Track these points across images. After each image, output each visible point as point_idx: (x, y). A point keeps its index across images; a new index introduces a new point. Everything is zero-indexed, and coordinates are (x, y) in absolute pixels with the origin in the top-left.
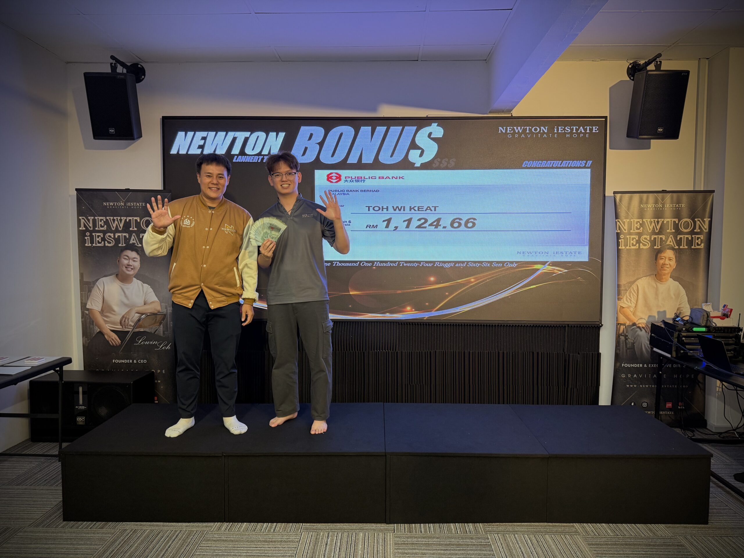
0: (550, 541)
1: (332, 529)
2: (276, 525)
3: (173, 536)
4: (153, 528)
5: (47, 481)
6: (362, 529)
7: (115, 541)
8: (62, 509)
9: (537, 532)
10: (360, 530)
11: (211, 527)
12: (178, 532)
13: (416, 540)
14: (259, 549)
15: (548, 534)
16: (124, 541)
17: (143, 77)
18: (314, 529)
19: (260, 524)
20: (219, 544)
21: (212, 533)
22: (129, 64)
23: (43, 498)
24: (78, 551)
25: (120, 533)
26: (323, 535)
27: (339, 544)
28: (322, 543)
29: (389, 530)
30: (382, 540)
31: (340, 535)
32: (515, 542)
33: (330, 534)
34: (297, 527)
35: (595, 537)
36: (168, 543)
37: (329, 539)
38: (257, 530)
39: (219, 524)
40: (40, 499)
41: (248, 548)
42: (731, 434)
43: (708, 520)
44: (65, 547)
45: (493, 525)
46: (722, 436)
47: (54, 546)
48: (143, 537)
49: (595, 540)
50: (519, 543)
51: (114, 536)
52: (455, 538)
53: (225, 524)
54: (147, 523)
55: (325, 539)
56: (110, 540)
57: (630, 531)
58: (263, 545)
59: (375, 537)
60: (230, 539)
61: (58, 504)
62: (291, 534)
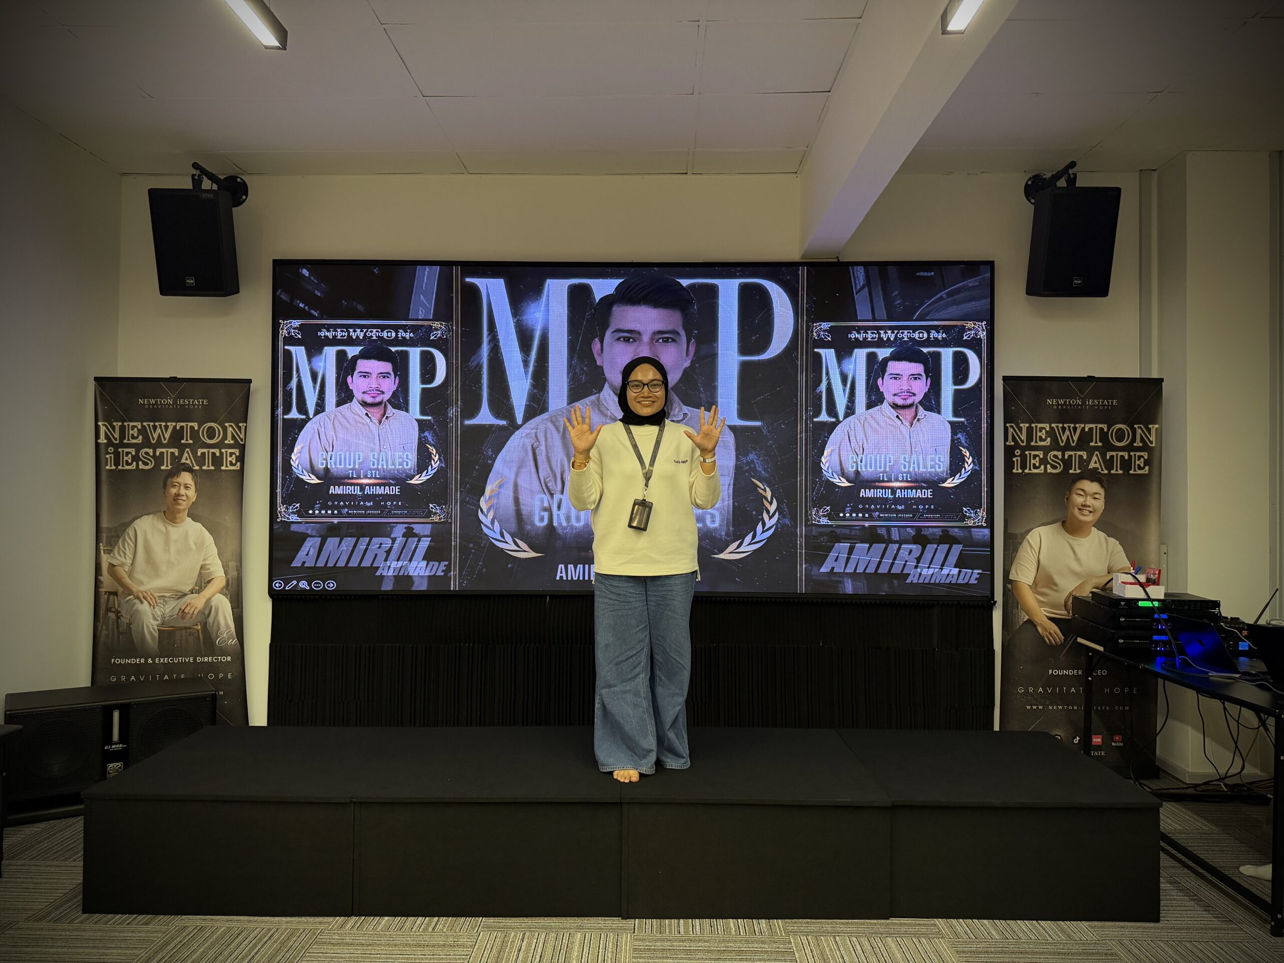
0: (893, 946)
1: (530, 928)
2: (438, 921)
3: (265, 936)
4: (231, 924)
5: (59, 853)
6: (580, 928)
7: (167, 943)
8: (81, 896)
9: (872, 933)
10: (578, 928)
11: (329, 924)
12: (272, 931)
13: (669, 944)
14: (407, 956)
15: (890, 937)
16: (182, 944)
17: (244, 197)
18: (501, 928)
19: (411, 919)
20: (340, 949)
21: (329, 933)
22: (222, 177)
23: (50, 879)
24: (104, 957)
25: (176, 931)
26: (515, 936)
27: (540, 950)
28: (511, 948)
29: (625, 929)
30: (613, 944)
31: (543, 936)
32: (835, 948)
33: (527, 934)
34: (472, 925)
35: (970, 942)
36: (256, 947)
37: (525, 943)
38: (406, 929)
39: (341, 919)
40: (46, 881)
41: (388, 956)
42: (1217, 787)
43: (1159, 917)
44: (83, 953)
45: (801, 923)
46: (1198, 789)
47: (66, 950)
48: (214, 937)
49: (969, 946)
50: (842, 949)
51: (166, 935)
52: (736, 941)
53: (354, 919)
54: (223, 917)
55: (517, 943)
56: (160, 941)
57: (1028, 933)
58: (413, 950)
59: (602, 939)
60: (359, 941)
61: (75, 888)
62: (461, 935)
